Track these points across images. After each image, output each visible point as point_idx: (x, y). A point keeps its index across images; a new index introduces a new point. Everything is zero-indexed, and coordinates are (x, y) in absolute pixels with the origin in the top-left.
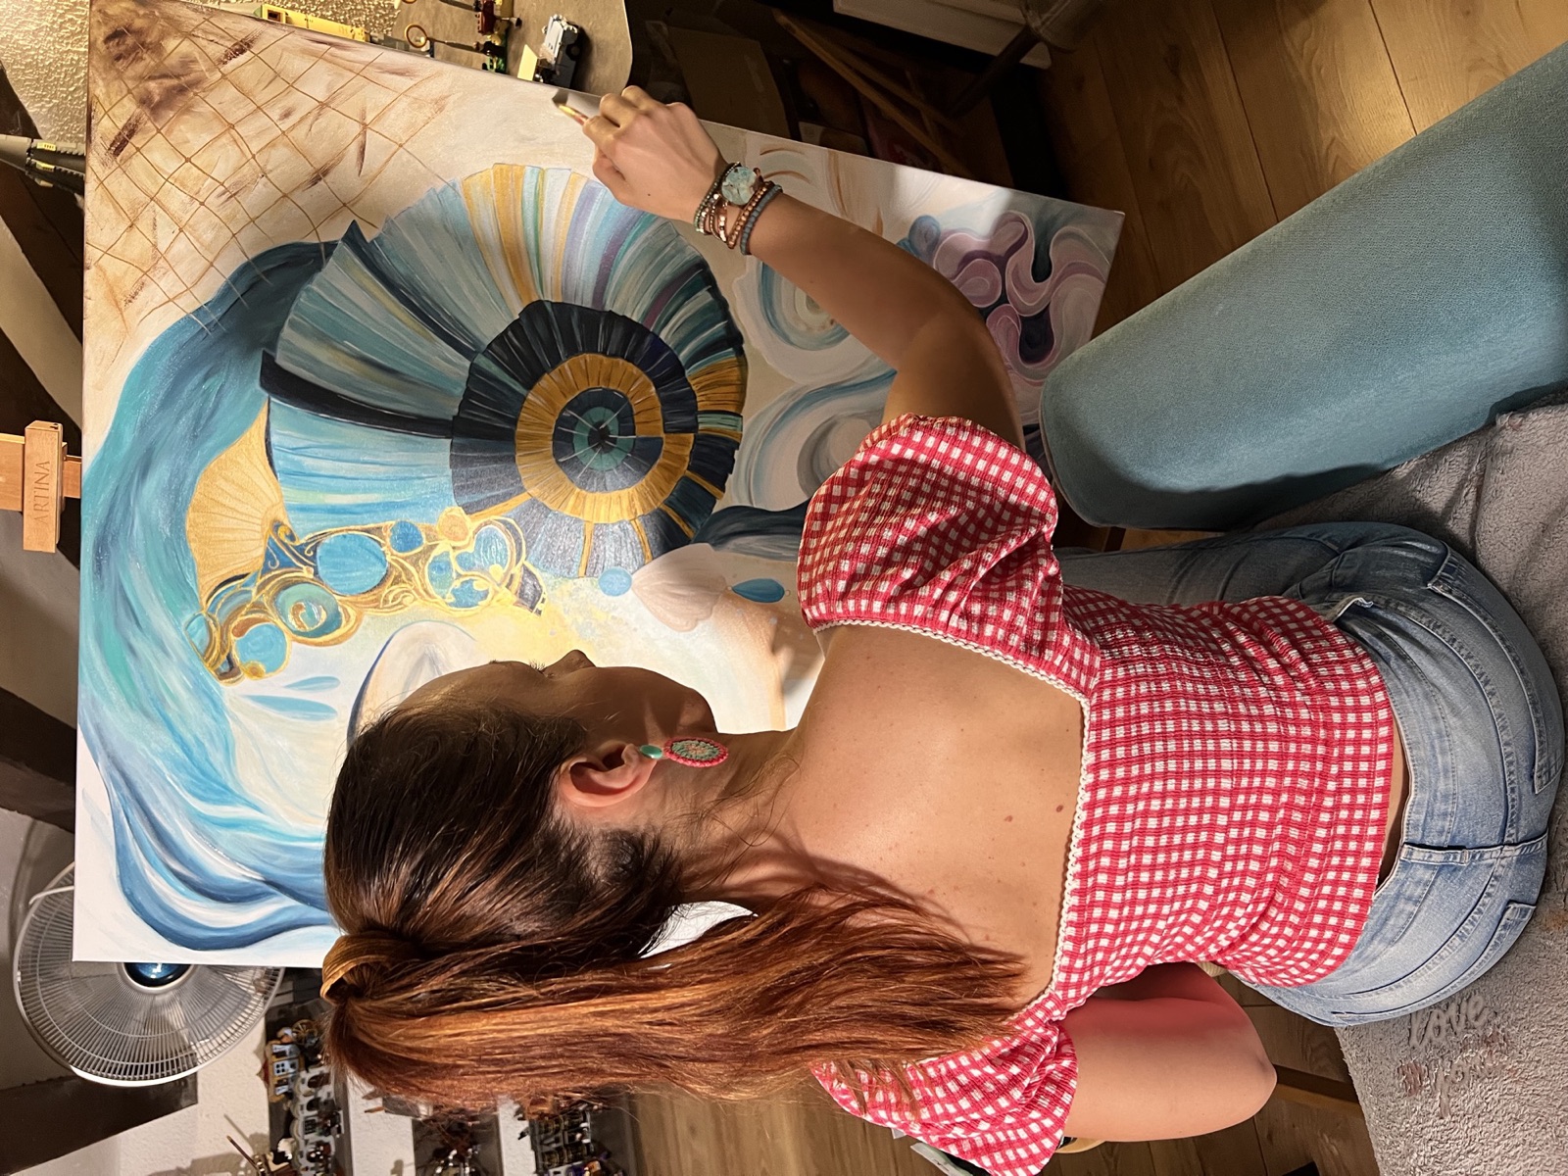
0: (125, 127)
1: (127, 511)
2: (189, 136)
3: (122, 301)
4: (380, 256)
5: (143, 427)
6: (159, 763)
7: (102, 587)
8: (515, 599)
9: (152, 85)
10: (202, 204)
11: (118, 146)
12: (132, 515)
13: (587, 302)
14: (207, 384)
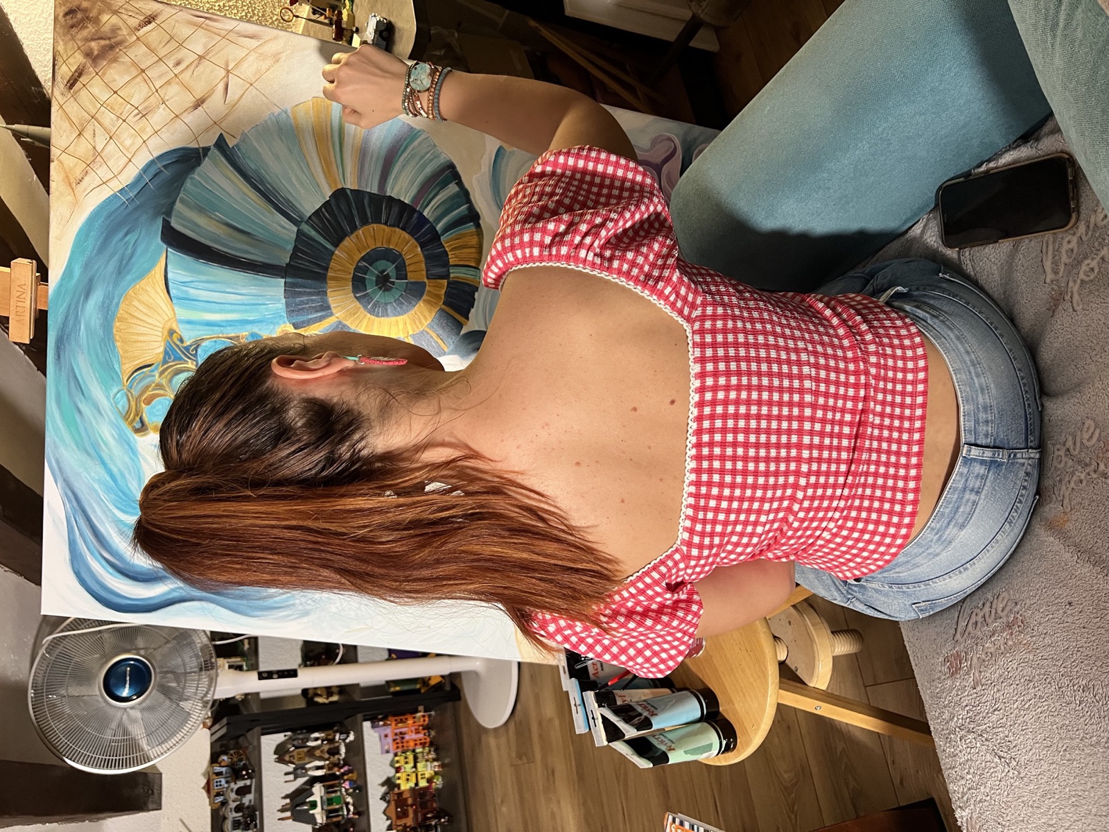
0: (76, 71)
1: (77, 321)
2: (116, 77)
3: (74, 183)
4: (239, 157)
5: (87, 266)
6: (96, 486)
7: (60, 369)
9: (93, 44)
11: (72, 83)
12: (80, 323)
13: (374, 190)
14: (127, 239)
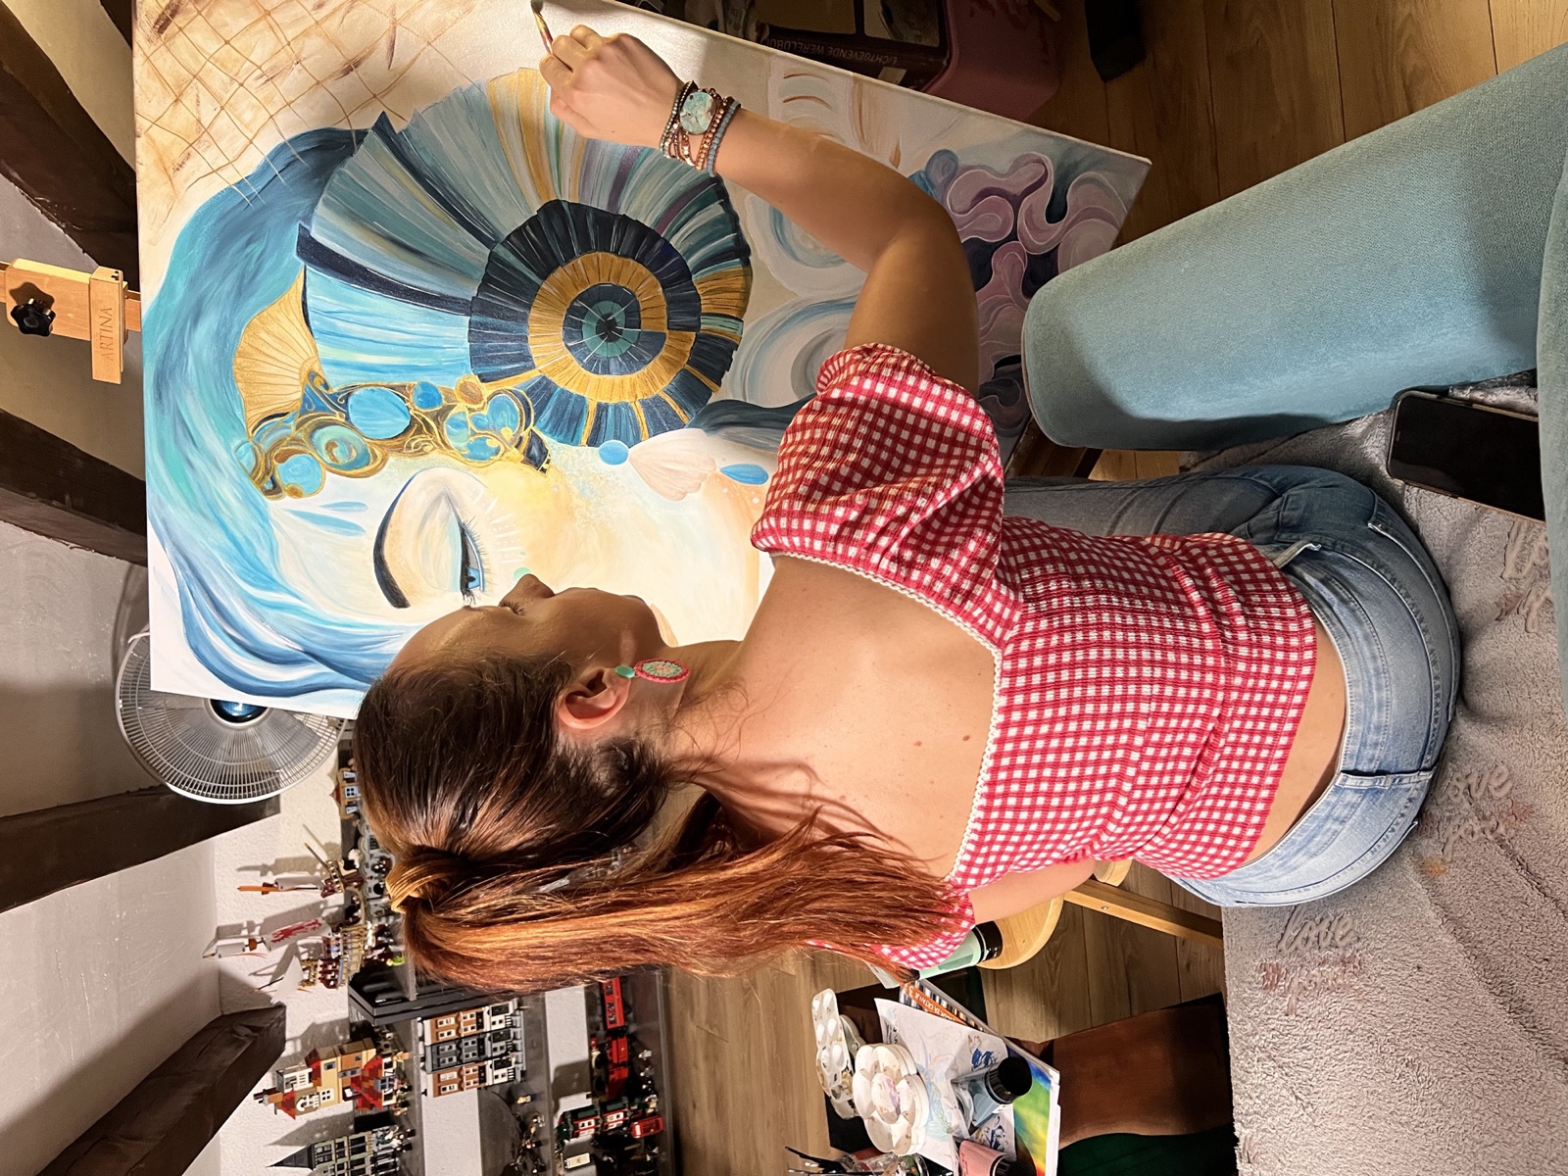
0: (168, 7)
1: (183, 353)
2: (228, 19)
3: (171, 169)
4: (409, 148)
7: (163, 412)
8: (523, 457)
10: (241, 85)
11: (162, 25)
12: (186, 355)
13: (603, 205)
14: (248, 250)
